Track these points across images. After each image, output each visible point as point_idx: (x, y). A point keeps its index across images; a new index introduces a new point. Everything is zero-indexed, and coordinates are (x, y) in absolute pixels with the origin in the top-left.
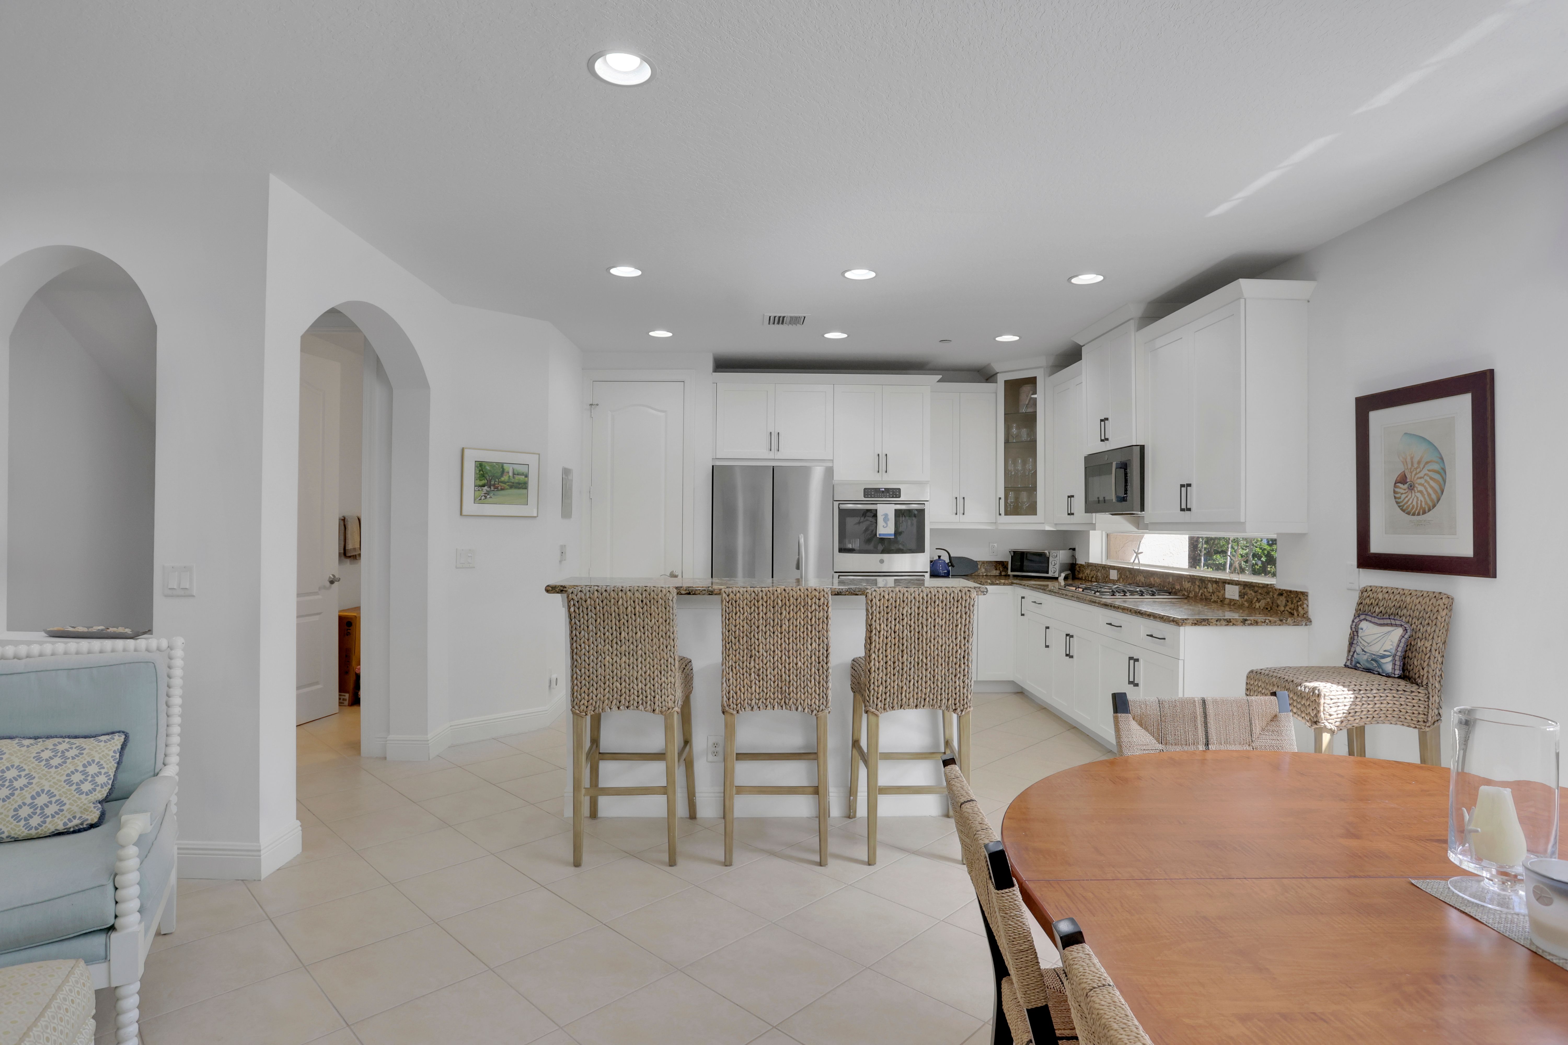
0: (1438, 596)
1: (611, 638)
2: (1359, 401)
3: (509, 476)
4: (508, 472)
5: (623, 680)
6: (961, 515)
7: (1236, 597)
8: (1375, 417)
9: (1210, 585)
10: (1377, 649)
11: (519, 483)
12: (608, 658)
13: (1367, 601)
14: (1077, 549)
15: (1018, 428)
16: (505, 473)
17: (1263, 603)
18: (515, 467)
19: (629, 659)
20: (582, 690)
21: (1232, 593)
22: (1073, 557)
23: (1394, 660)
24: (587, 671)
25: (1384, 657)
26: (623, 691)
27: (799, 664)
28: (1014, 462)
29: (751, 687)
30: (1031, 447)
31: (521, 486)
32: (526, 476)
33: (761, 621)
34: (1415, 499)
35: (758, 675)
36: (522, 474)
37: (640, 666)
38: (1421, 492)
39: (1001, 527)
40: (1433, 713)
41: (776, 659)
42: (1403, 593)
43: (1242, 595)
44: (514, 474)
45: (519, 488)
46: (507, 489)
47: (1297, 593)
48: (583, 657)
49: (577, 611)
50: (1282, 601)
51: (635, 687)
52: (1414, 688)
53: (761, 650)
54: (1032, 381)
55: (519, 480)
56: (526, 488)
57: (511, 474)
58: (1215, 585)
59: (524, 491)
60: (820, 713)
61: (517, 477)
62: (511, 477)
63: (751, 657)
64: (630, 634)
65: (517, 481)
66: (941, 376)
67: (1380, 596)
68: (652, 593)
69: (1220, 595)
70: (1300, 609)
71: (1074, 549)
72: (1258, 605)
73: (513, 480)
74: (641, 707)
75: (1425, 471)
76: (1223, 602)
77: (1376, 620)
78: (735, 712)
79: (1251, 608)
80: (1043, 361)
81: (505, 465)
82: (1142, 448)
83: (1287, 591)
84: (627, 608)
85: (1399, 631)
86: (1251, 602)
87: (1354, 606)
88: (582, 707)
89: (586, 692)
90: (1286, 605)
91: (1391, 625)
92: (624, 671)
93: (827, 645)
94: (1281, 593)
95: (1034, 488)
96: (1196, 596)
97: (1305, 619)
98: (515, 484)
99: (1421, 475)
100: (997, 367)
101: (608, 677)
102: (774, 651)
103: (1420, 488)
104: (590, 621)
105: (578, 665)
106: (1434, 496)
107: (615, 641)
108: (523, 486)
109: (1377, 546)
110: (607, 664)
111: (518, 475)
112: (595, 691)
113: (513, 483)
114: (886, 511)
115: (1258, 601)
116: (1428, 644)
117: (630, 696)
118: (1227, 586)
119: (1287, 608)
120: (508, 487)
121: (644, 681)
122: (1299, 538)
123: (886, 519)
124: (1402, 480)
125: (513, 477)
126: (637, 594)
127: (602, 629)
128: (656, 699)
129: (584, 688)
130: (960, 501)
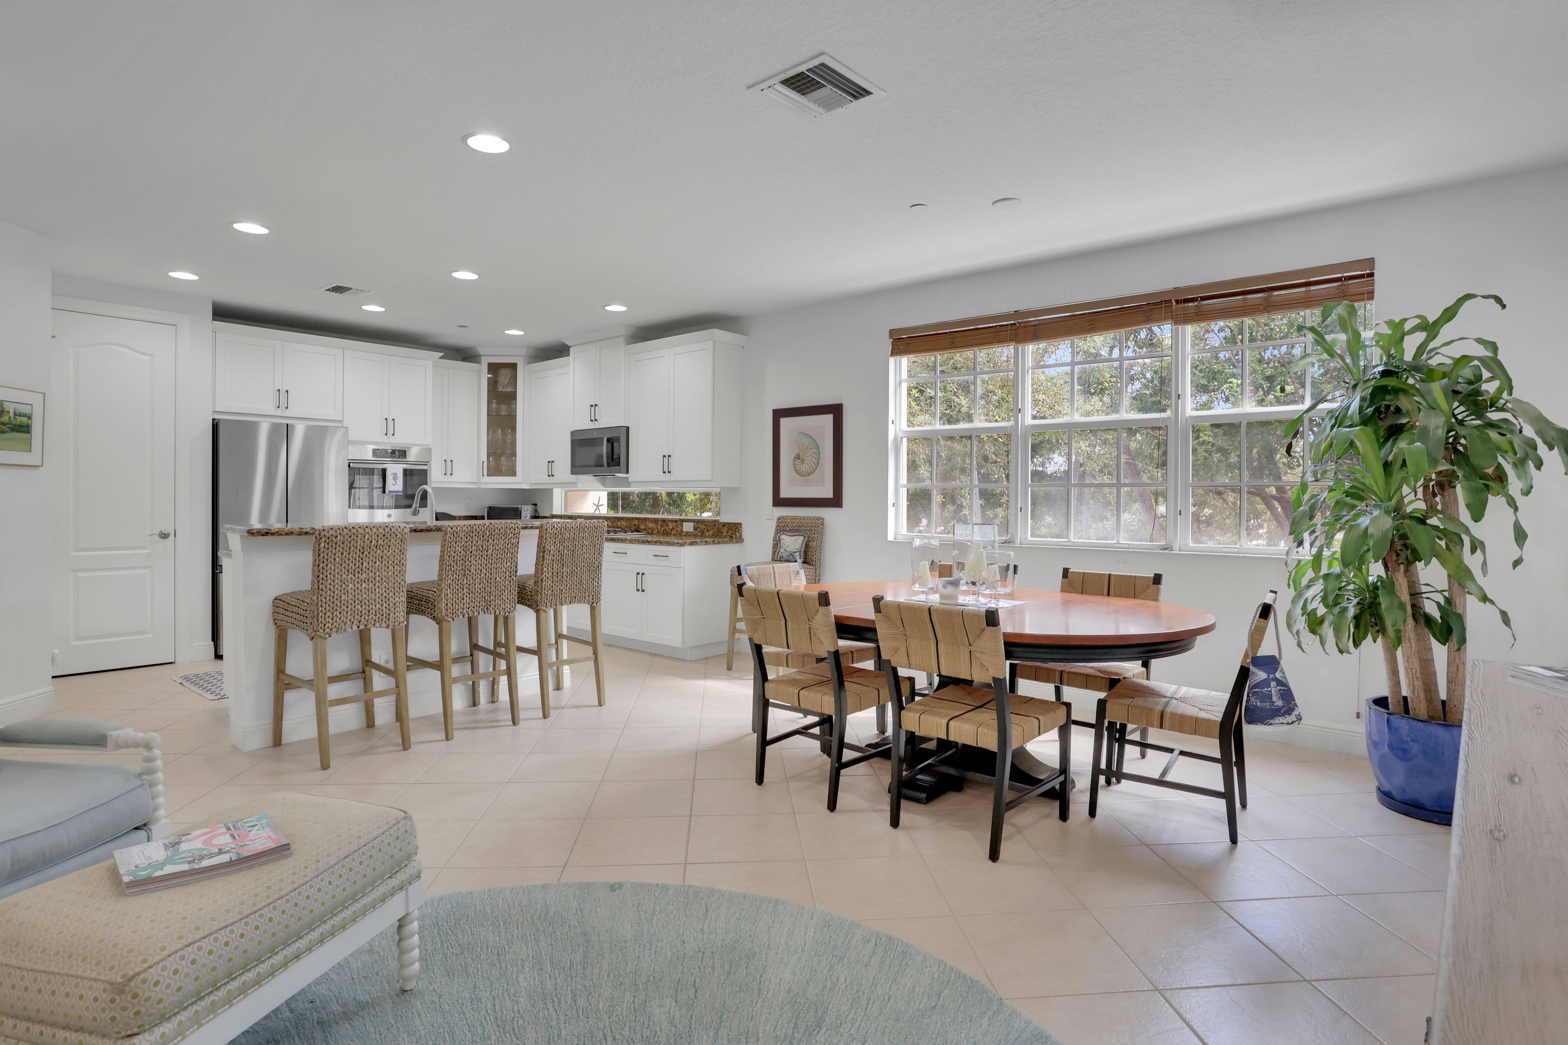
0: (818, 518)
1: (354, 568)
2: (775, 411)
3: (10, 417)
4: (8, 412)
5: (363, 603)
6: (449, 475)
7: (692, 530)
8: (784, 422)
9: (670, 523)
10: (791, 549)
11: (21, 426)
12: (350, 585)
13: (782, 524)
14: (538, 505)
15: (497, 403)
16: (5, 413)
17: (711, 532)
18: (17, 406)
19: (368, 585)
20: (327, 615)
21: (688, 527)
22: (536, 510)
23: (800, 554)
24: (331, 598)
25: (796, 552)
26: (364, 612)
27: (498, 578)
28: (494, 432)
29: (463, 599)
30: (511, 419)
31: (23, 429)
32: (30, 418)
33: (473, 548)
34: (805, 468)
35: (469, 590)
36: (25, 415)
37: (377, 590)
38: (807, 464)
39: (483, 486)
40: (817, 578)
41: (482, 575)
42: (800, 518)
43: (695, 529)
44: (15, 414)
45: (21, 432)
46: (7, 432)
47: (735, 524)
48: (328, 586)
49: (327, 546)
50: (725, 530)
51: (374, 608)
52: (810, 567)
53: (472, 570)
54: (513, 367)
55: (21, 422)
56: (29, 432)
57: (12, 415)
58: (674, 524)
59: (27, 435)
60: (511, 614)
61: (19, 419)
62: (12, 418)
63: (464, 576)
64: (370, 563)
65: (19, 423)
66: (443, 354)
67: (789, 521)
68: (393, 529)
69: (679, 530)
70: (737, 533)
71: (536, 505)
72: (707, 534)
73: (14, 422)
74: (378, 624)
75: (810, 453)
76: (681, 534)
77: (789, 534)
78: (451, 620)
79: (703, 535)
80: (524, 352)
81: (5, 403)
82: (628, 428)
83: (728, 523)
84: (371, 542)
85: (802, 538)
86: (702, 532)
87: (774, 527)
88: (327, 630)
89: (331, 616)
90: (728, 532)
91: (798, 535)
92: (364, 595)
93: (517, 563)
94: (724, 525)
95: (514, 454)
96: (659, 532)
97: (740, 540)
98: (17, 427)
99: (808, 455)
100: (481, 351)
101: (350, 601)
102: (481, 570)
103: (807, 462)
104: (337, 555)
105: (324, 594)
106: (814, 466)
107: (357, 570)
108: (25, 429)
109: (784, 494)
110: (350, 591)
111: (20, 416)
112: (338, 615)
113: (15, 425)
114: (395, 470)
115: (708, 531)
116: (815, 544)
117: (368, 616)
118: (684, 523)
119: (729, 534)
120: (8, 430)
121: (381, 602)
122: (734, 490)
123: (395, 477)
124: (798, 457)
125: (15, 419)
126: (381, 530)
127: (347, 561)
128: (391, 616)
129: (328, 614)
130: (449, 463)
